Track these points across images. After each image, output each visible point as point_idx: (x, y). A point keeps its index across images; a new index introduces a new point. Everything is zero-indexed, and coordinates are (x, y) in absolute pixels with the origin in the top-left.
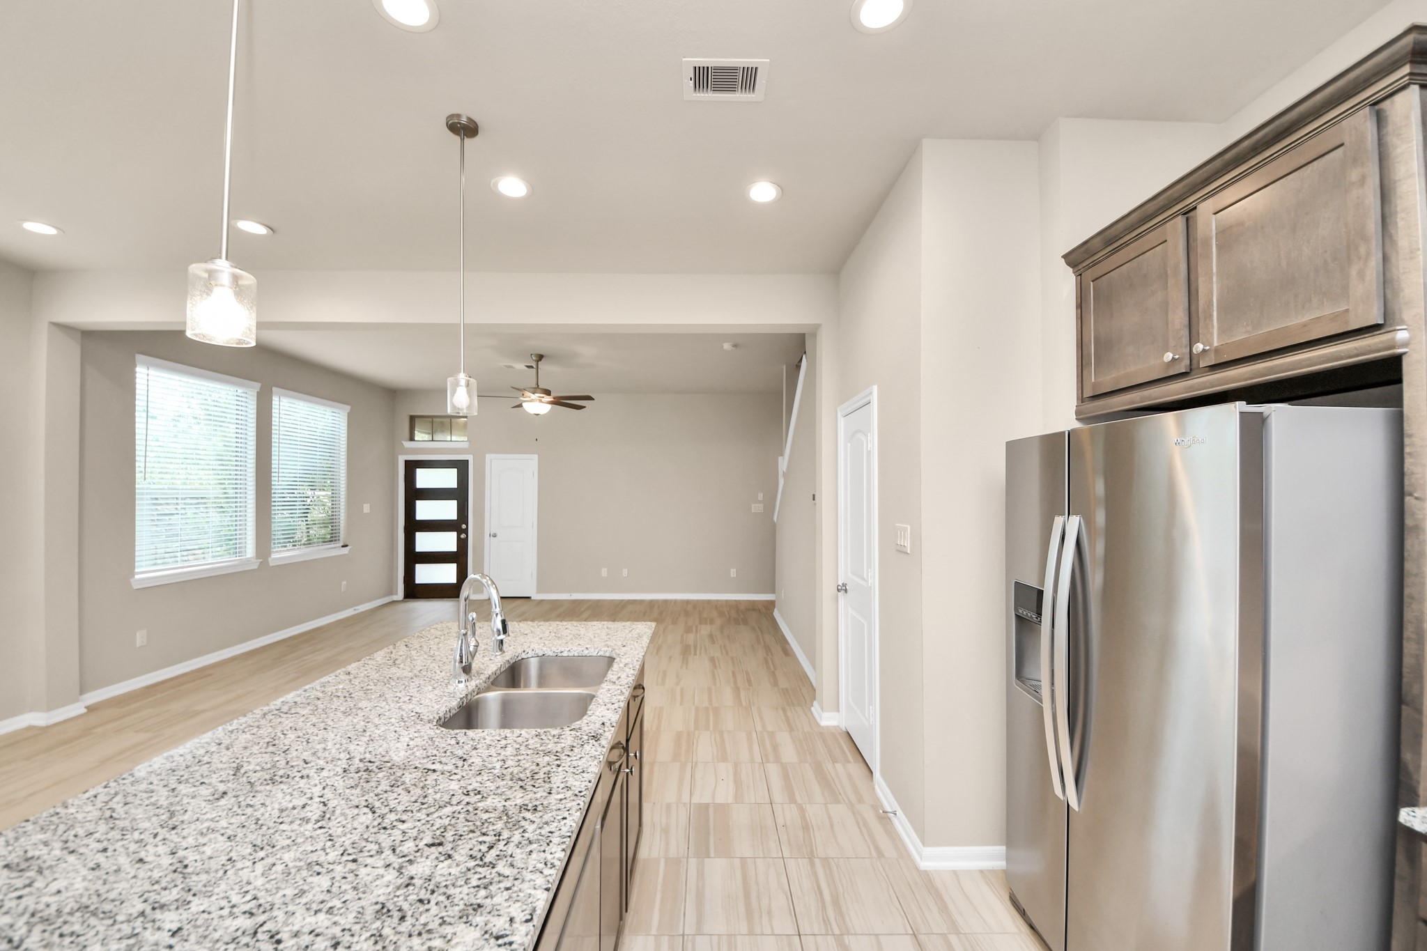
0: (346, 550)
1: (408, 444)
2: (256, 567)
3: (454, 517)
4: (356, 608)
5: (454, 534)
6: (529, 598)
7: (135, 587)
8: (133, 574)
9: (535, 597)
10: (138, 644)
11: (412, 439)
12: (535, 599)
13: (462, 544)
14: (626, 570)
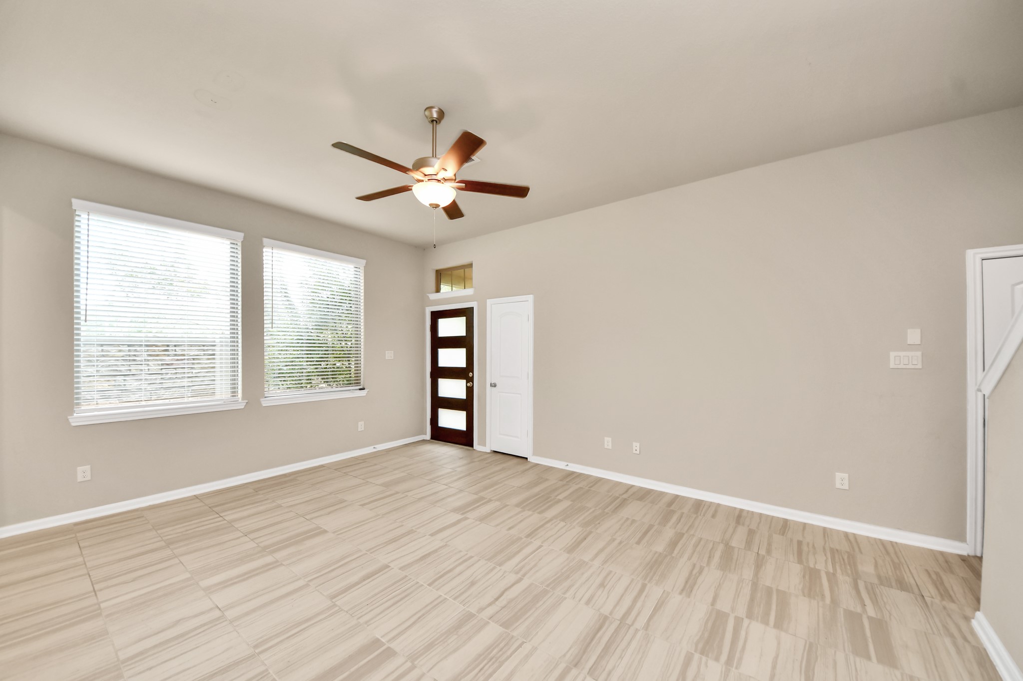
0: (363, 393)
1: (434, 296)
2: (243, 407)
3: (464, 365)
4: (375, 446)
5: (464, 381)
6: (527, 458)
7: (73, 424)
8: (72, 412)
9: (533, 459)
10: (80, 478)
11: (438, 290)
12: (530, 461)
13: (470, 391)
14: (638, 445)
